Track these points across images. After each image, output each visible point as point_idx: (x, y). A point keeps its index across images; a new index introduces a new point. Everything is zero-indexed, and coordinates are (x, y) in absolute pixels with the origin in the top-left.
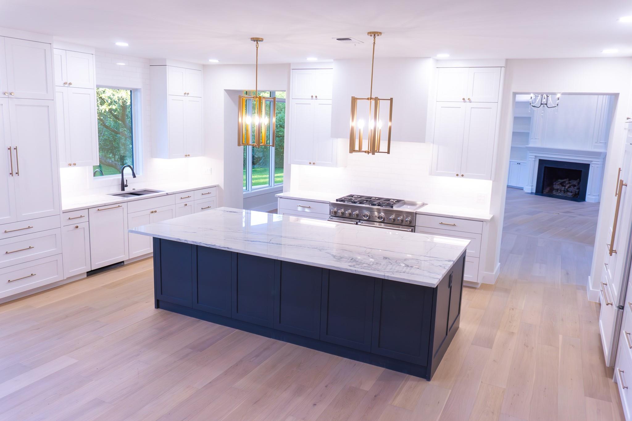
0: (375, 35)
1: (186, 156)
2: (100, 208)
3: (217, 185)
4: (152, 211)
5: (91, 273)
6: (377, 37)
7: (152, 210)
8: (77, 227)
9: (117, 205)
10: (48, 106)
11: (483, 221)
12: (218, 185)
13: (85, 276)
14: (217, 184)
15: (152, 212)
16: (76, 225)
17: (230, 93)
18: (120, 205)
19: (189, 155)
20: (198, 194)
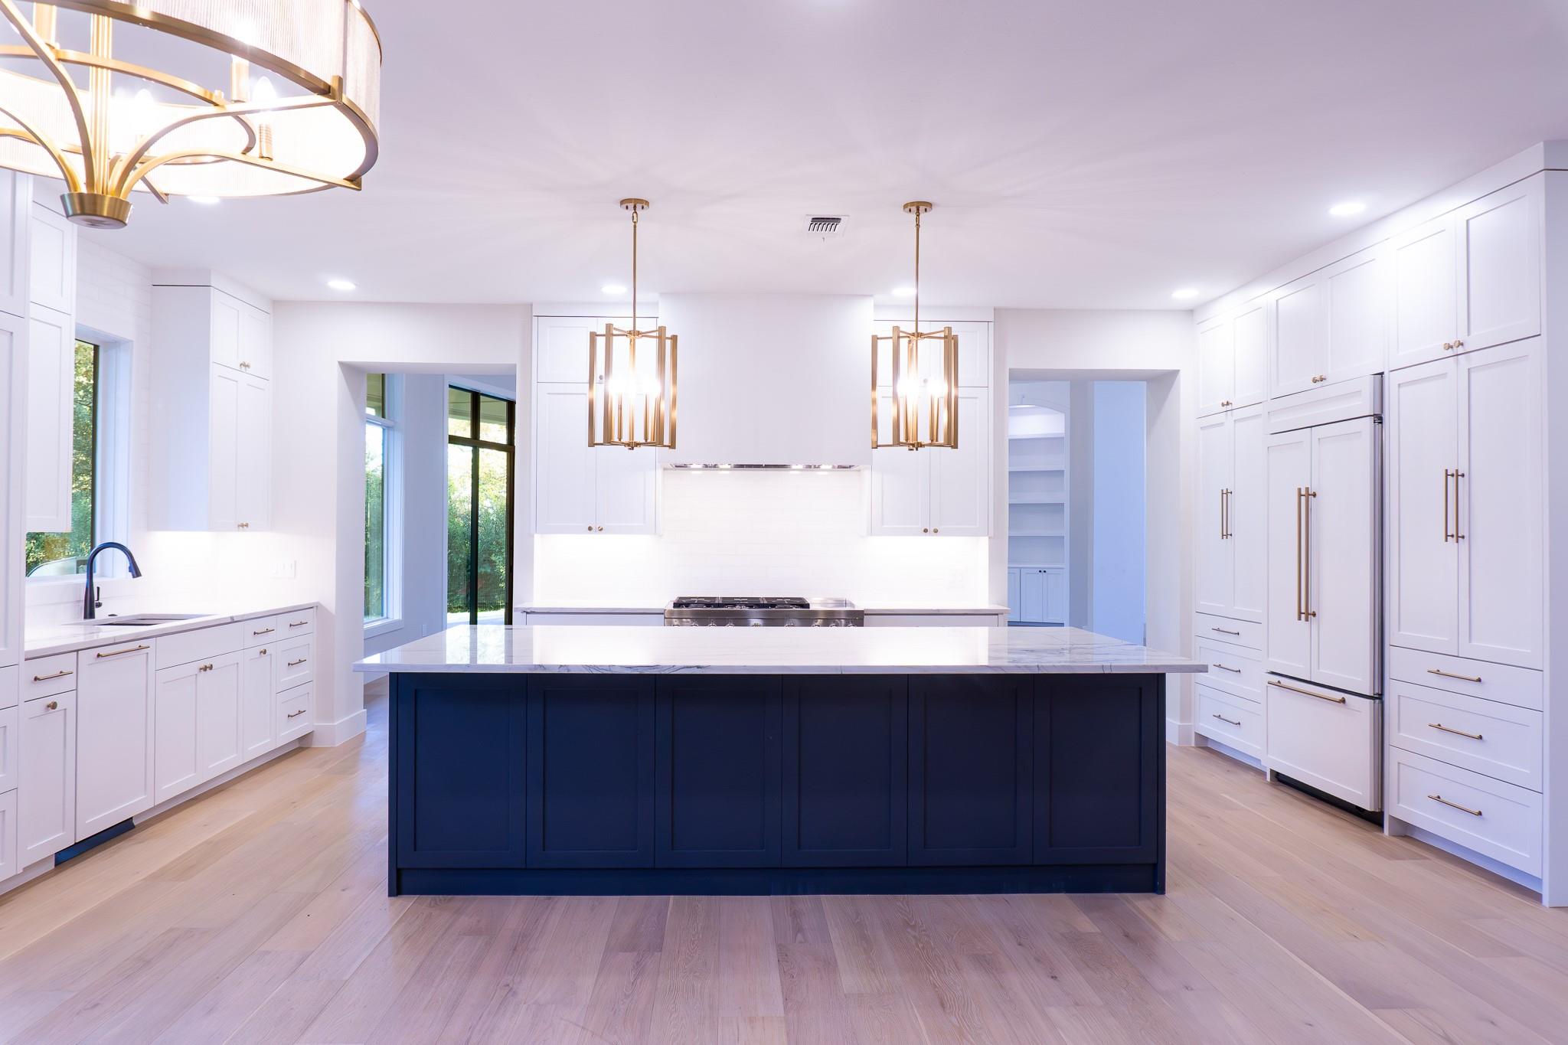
0: (918, 210)
1: (242, 526)
2: (103, 651)
3: (314, 603)
4: (202, 666)
5: (66, 858)
6: (922, 215)
7: (202, 664)
8: (54, 706)
9: (135, 645)
10: (12, 333)
11: (997, 614)
12: (318, 603)
13: (51, 865)
14: (316, 601)
15: (205, 669)
16: (50, 701)
17: (351, 371)
18: (143, 643)
19: (247, 525)
20: (281, 625)
